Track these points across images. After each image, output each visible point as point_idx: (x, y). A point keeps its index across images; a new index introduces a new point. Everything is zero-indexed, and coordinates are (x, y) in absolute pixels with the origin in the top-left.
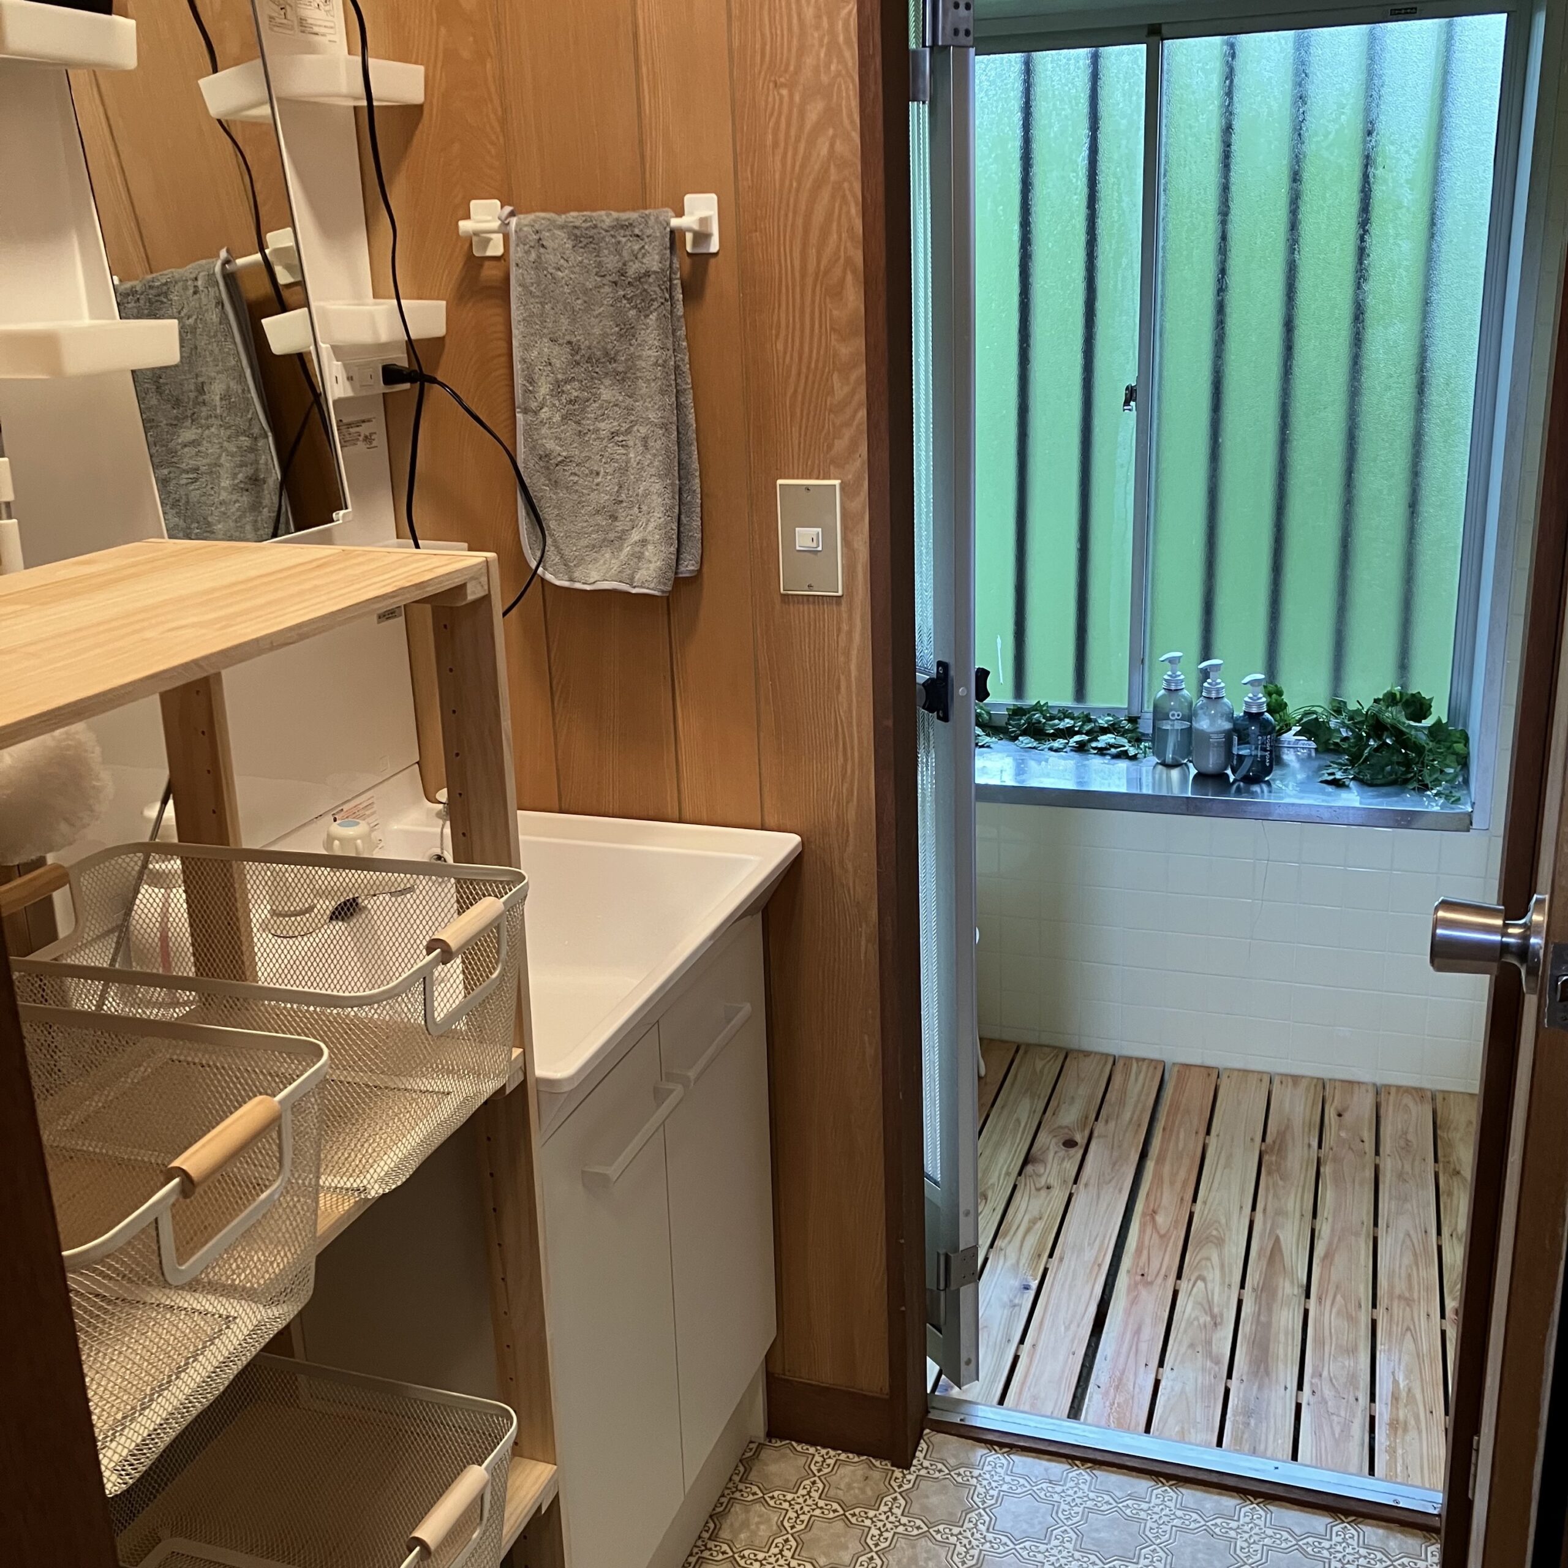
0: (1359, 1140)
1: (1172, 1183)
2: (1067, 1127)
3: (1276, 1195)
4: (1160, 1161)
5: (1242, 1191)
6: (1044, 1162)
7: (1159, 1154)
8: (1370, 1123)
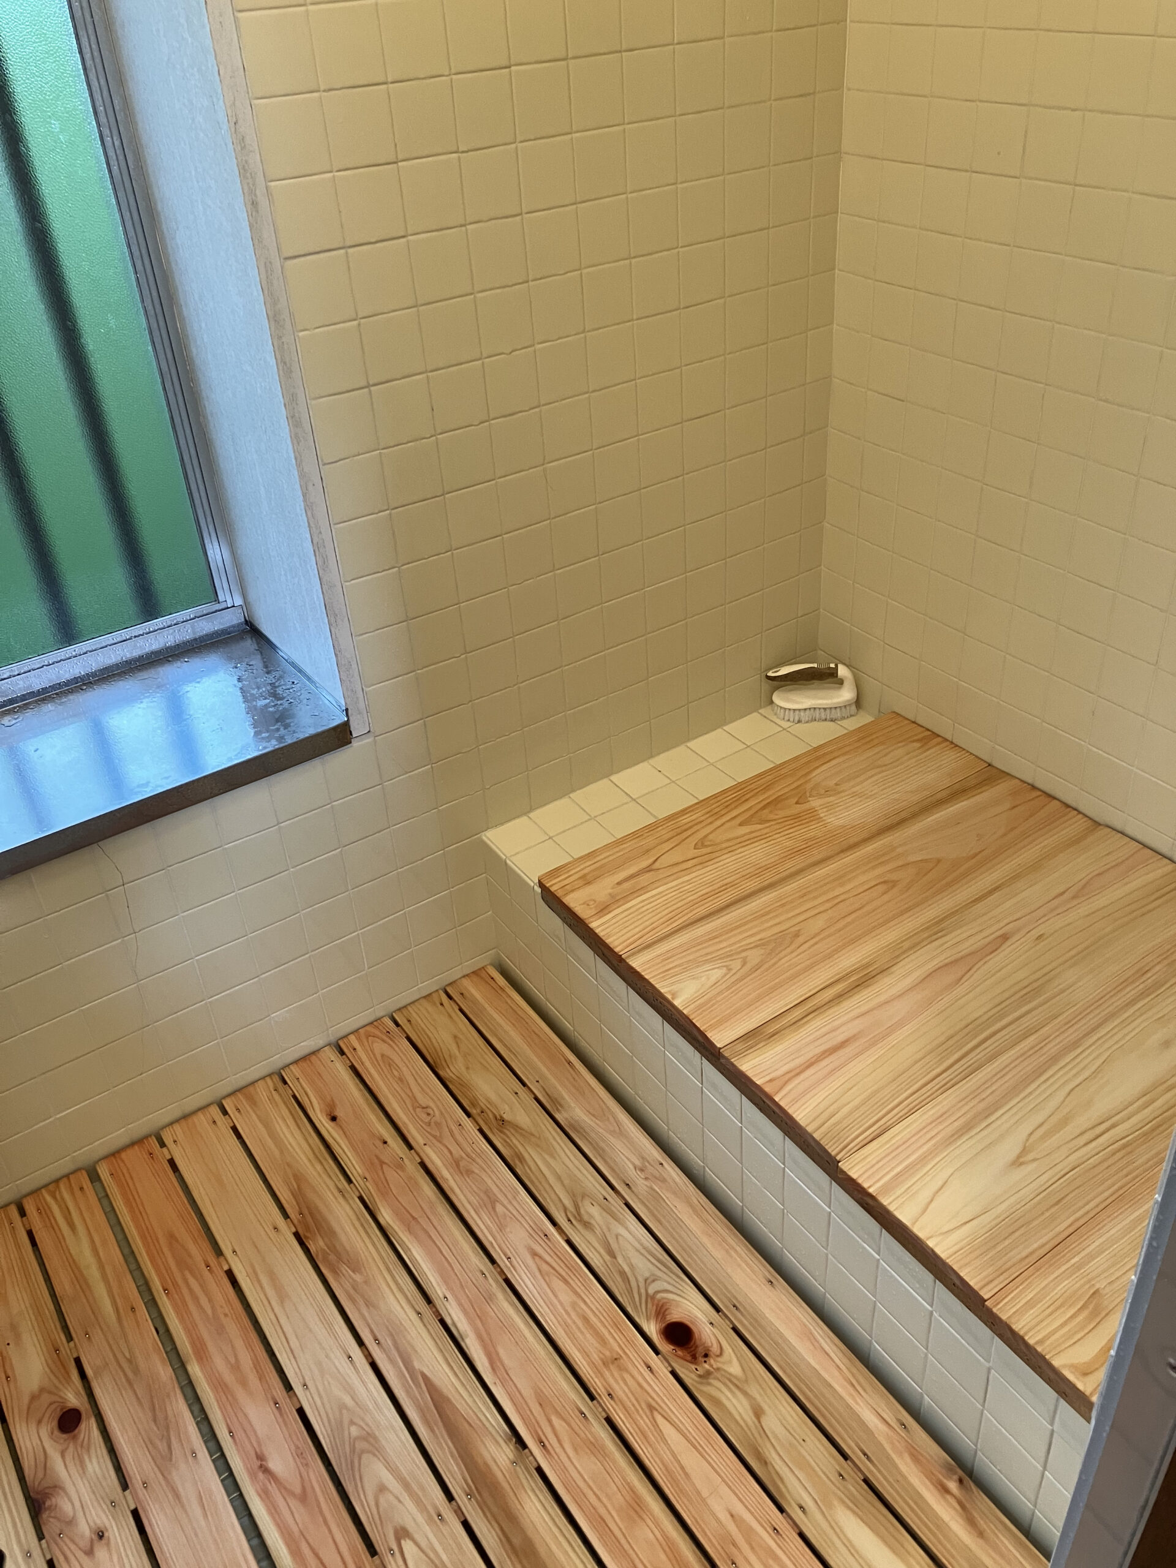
0: (381, 1145)
1: (243, 1382)
2: (42, 1390)
3: (368, 1304)
4: (202, 1354)
5: (330, 1327)
6: (56, 1487)
7: (193, 1344)
8: (369, 1105)
